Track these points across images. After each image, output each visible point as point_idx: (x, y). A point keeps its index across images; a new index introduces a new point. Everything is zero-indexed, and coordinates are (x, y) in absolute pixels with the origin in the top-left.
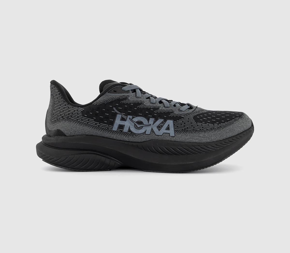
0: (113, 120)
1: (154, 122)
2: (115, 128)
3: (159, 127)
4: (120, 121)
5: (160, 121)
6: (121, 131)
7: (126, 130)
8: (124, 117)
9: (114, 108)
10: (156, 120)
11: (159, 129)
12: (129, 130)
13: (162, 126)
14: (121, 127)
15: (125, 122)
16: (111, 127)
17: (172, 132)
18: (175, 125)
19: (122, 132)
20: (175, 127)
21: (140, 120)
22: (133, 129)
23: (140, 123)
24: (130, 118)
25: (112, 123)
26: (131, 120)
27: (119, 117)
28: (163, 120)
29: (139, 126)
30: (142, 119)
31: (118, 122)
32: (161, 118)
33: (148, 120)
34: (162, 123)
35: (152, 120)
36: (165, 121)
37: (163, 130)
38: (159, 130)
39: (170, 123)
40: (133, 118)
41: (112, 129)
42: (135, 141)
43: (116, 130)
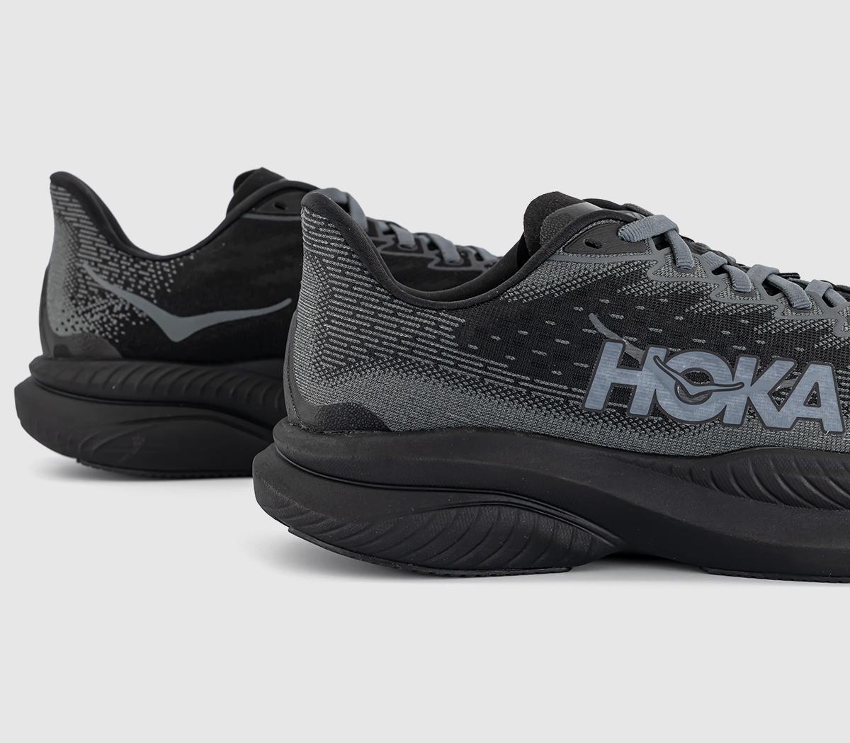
0: (586, 366)
1: (758, 374)
2: (597, 397)
3: (779, 396)
4: (620, 371)
5: (779, 369)
6: (623, 411)
7: (640, 406)
8: (634, 352)
9: (593, 318)
10: (765, 364)
11: (779, 402)
12: (656, 409)
13: (789, 390)
14: (621, 394)
15: (638, 374)
16: (581, 394)
17: (829, 412)
18: (841, 386)
19: (624, 415)
20: (840, 393)
21: (696, 366)
22: (670, 405)
23: (699, 377)
24: (656, 358)
25: (584, 379)
26: (662, 364)
27: (611, 352)
28: (790, 365)
29: (693, 389)
30: (709, 360)
31: (607, 373)
32: (785, 356)
33: (733, 364)
34: (790, 375)
35: (746, 365)
36: (801, 367)
37: (795, 407)
38: (779, 406)
39: (820, 375)
40: (670, 355)
41: (583, 402)
42: (677, 452)
43: (600, 407)
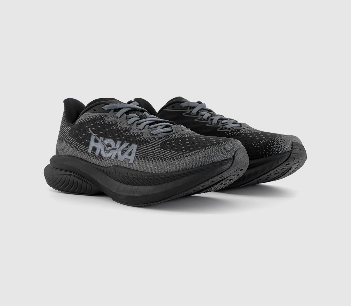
0: (88, 141)
1: (121, 145)
2: (90, 150)
3: (123, 152)
4: (94, 143)
5: (126, 144)
6: (94, 153)
7: (97, 153)
8: (97, 138)
9: (89, 129)
10: (122, 143)
11: (122, 154)
12: (100, 154)
13: (125, 151)
14: (94, 149)
15: (98, 144)
16: (87, 148)
17: (132, 158)
18: (138, 151)
19: (94, 155)
20: (137, 152)
21: (109, 143)
22: (103, 153)
23: (109, 146)
24: (101, 140)
25: (88, 145)
26: (102, 142)
27: (93, 138)
28: (128, 144)
29: (108, 149)
30: (111, 141)
31: (92, 144)
32: (127, 142)
33: (116, 143)
34: (127, 147)
35: (119, 143)
36: (130, 145)
37: (126, 156)
39: (134, 147)
40: (104, 139)
41: (88, 150)
42: (103, 165)
43: (90, 152)
